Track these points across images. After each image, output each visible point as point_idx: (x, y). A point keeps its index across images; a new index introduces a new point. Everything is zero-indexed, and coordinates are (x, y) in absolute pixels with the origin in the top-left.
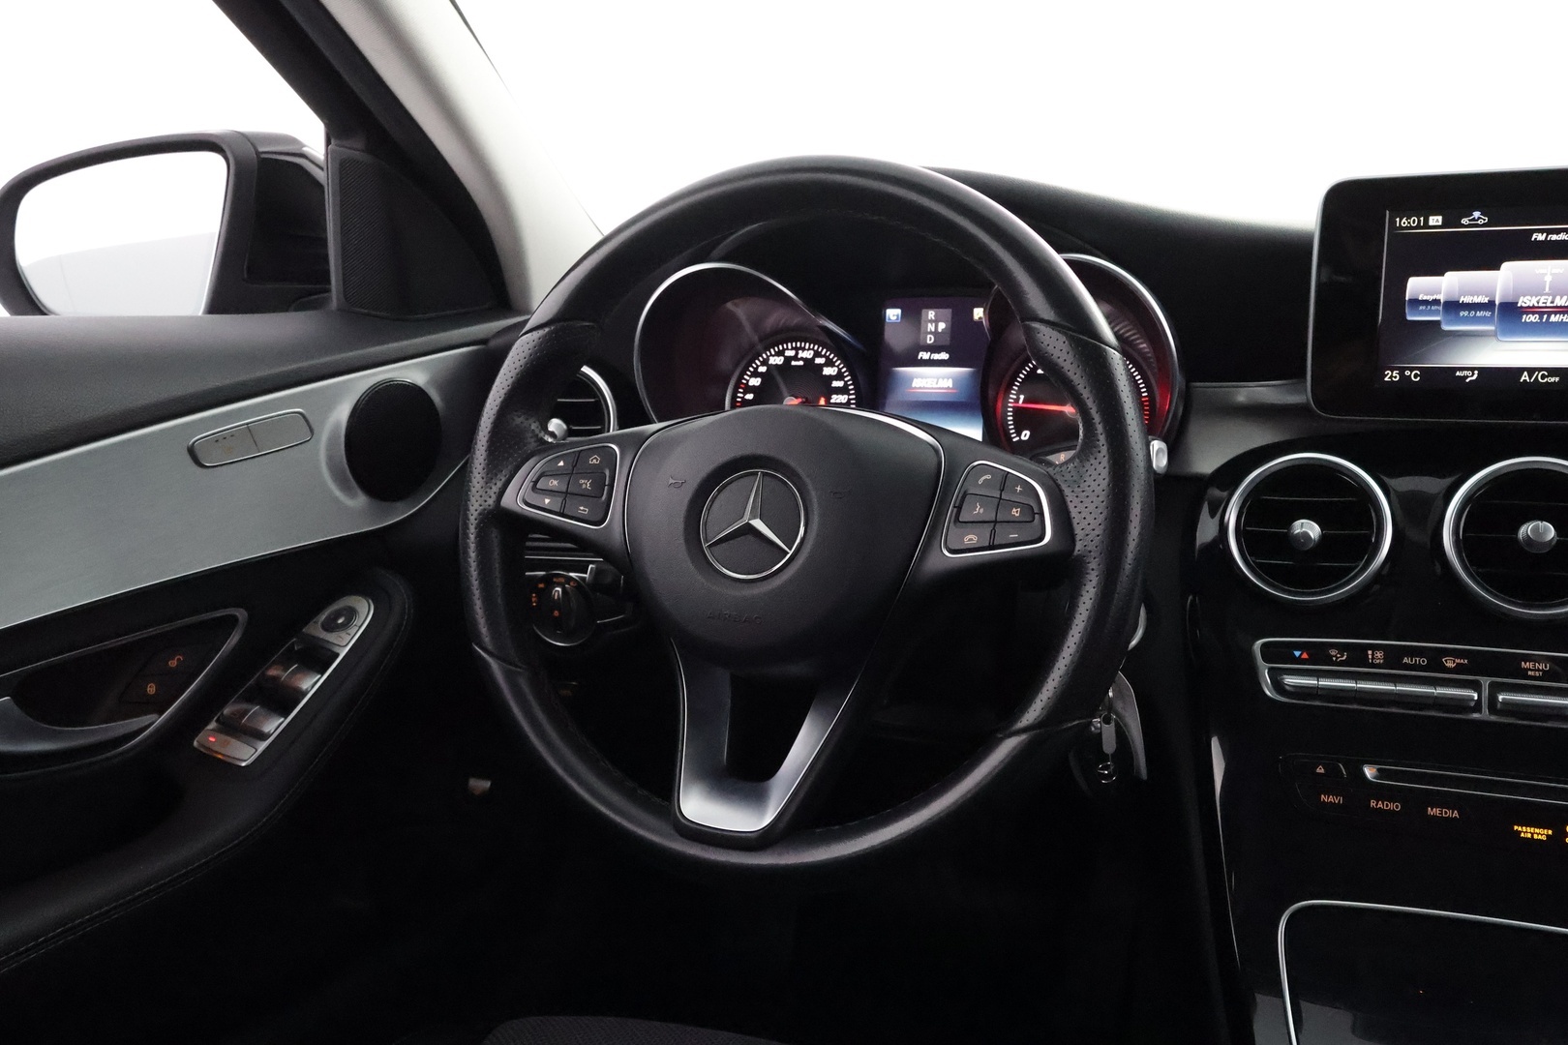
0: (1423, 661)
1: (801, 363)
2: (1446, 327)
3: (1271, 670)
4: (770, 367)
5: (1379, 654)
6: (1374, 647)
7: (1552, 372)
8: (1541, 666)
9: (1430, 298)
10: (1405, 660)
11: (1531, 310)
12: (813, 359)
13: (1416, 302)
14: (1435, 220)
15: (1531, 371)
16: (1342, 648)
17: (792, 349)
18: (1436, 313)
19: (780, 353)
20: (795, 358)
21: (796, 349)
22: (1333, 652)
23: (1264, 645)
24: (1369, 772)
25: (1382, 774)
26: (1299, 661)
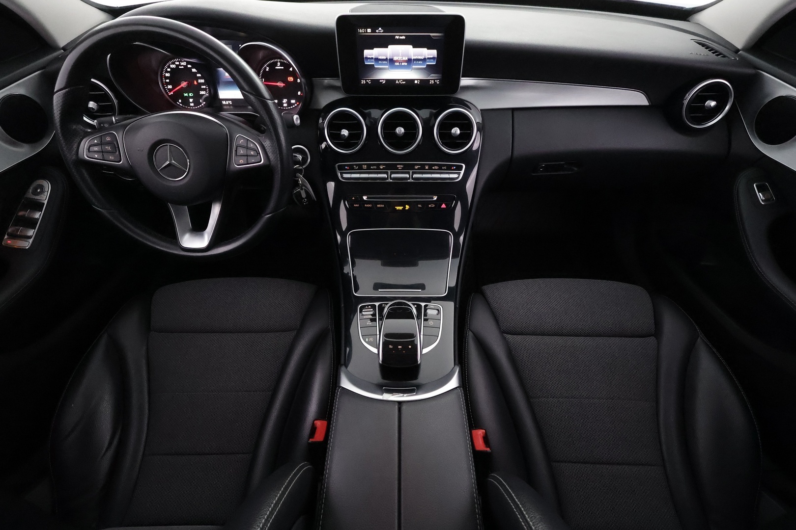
0: (375, 167)
1: (183, 67)
2: (376, 67)
3: (340, 173)
4: (171, 68)
5: (365, 166)
6: (364, 164)
7: (404, 80)
8: (401, 166)
9: (371, 57)
10: (372, 167)
11: (397, 61)
12: (187, 65)
13: (367, 58)
14: (369, 30)
15: (398, 80)
16: (356, 165)
17: (177, 61)
18: (372, 62)
19: (173, 63)
20: (180, 65)
21: (179, 62)
22: (355, 166)
23: (338, 166)
24: (365, 198)
25: (368, 198)
26: (347, 170)
